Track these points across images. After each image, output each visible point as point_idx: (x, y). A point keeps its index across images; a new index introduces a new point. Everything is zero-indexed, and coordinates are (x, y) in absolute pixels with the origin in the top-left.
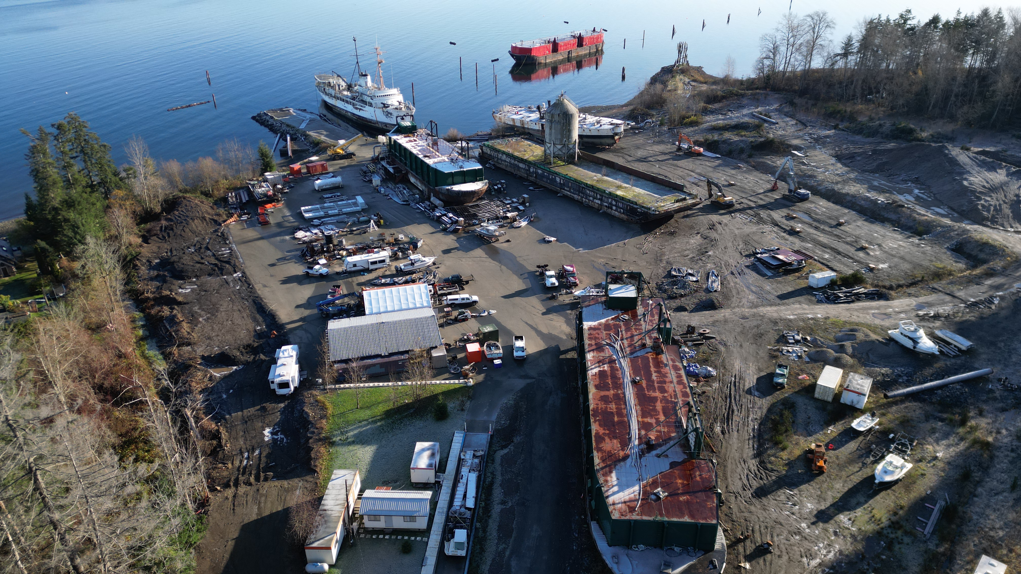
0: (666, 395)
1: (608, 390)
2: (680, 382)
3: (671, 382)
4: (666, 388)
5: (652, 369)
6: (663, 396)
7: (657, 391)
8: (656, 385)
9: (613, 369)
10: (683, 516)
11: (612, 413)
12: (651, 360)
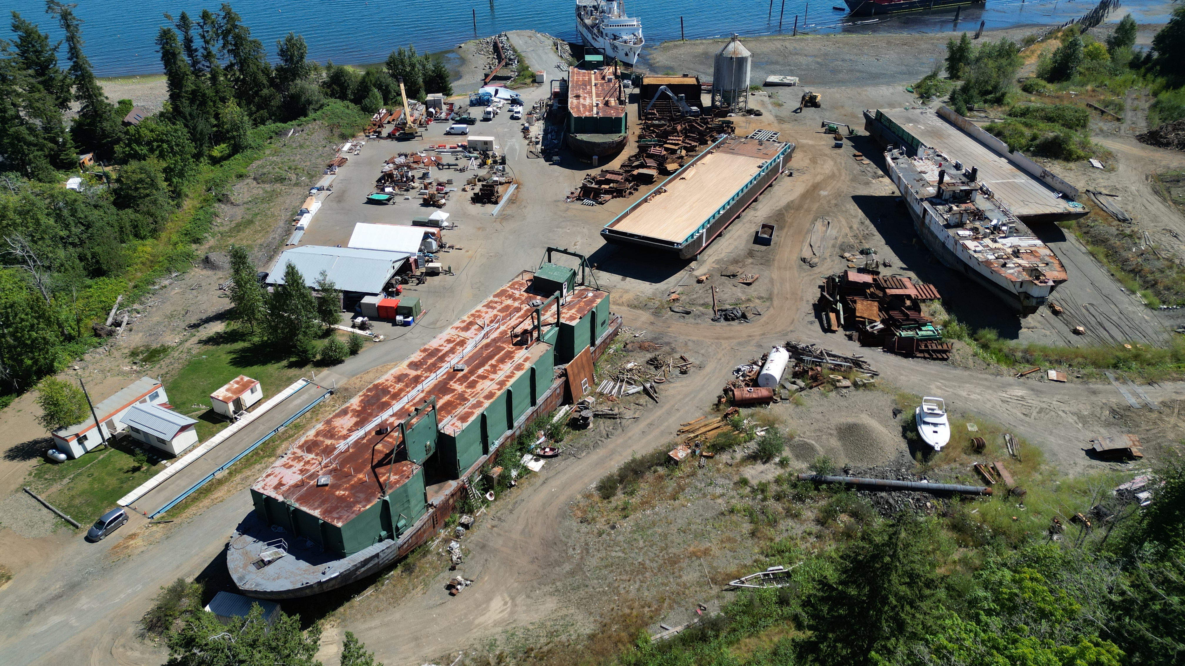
0: (469, 390)
1: (416, 370)
2: (502, 383)
3: (492, 380)
4: (479, 384)
5: (493, 362)
6: (465, 392)
7: (465, 384)
8: (473, 378)
9: (452, 351)
10: (315, 509)
11: (390, 392)
12: (503, 352)
